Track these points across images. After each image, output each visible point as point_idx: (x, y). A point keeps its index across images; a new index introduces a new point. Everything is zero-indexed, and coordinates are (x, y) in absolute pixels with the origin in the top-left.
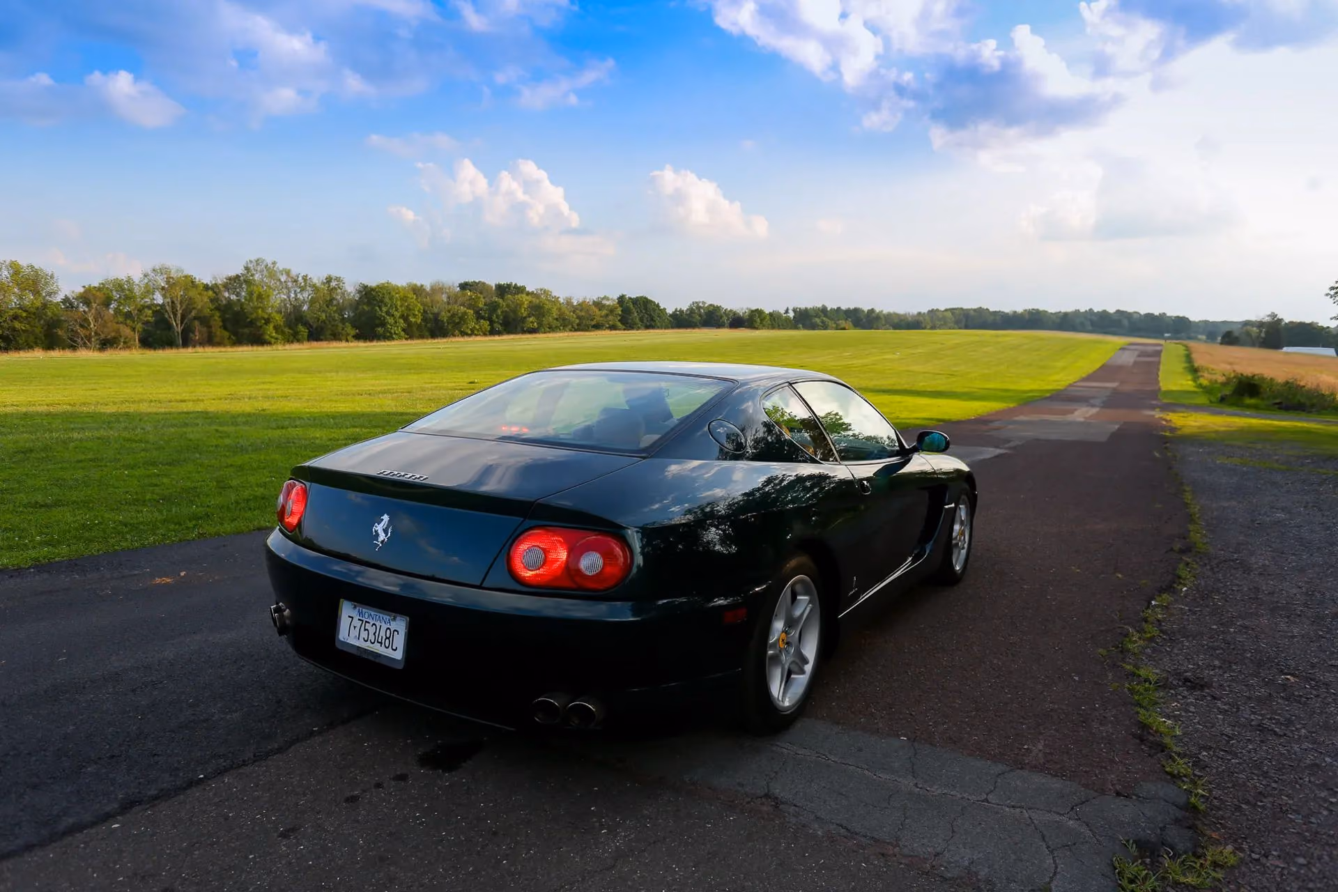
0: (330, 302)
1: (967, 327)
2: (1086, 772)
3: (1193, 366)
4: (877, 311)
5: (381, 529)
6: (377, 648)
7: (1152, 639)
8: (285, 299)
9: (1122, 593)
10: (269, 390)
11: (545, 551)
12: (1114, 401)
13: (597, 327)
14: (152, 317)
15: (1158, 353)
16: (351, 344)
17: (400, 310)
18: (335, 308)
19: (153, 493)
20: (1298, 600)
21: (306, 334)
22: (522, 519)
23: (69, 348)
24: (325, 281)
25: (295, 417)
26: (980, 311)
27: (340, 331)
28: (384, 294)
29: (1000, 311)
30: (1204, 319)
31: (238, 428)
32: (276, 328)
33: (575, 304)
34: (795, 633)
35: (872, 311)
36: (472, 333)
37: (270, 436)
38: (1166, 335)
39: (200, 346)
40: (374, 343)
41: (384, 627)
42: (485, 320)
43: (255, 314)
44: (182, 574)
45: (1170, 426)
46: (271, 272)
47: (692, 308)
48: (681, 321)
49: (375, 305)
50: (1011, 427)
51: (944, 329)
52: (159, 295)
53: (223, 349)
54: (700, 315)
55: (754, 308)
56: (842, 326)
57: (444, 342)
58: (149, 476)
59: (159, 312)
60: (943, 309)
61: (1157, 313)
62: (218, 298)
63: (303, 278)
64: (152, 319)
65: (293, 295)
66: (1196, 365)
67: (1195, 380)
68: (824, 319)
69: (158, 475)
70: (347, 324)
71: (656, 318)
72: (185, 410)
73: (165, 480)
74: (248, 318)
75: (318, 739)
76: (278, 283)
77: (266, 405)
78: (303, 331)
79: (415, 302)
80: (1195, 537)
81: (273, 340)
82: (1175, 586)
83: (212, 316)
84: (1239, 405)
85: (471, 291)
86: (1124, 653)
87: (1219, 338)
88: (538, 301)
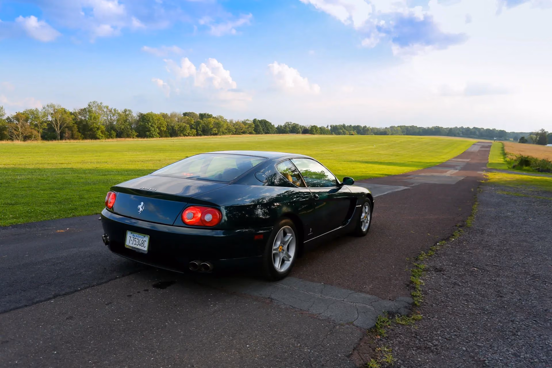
0: (125, 121)
1: (407, 134)
2: (382, 294)
3: (504, 152)
4: (368, 127)
5: (141, 207)
6: (139, 247)
7: (431, 256)
8: (106, 119)
9: (426, 240)
10: (99, 159)
11: (194, 214)
12: (467, 167)
13: (244, 133)
14: (47, 126)
15: (490, 147)
16: (135, 139)
17: (157, 124)
18: (128, 123)
19: (53, 200)
20: (497, 244)
21: (115, 135)
22: (187, 203)
23: (10, 140)
24: (124, 111)
25: (110, 171)
26: (412, 127)
27: (130, 133)
28: (149, 117)
29: (422, 127)
30: (513, 131)
31: (86, 175)
32: (101, 132)
33: (234, 122)
34: (286, 247)
35: (365, 127)
36: (189, 135)
37: (100, 178)
38: (495, 138)
39: (68, 139)
40: (145, 139)
41: (141, 240)
42: (194, 129)
43: (92, 126)
44: (68, 229)
45: (486, 178)
46: (100, 107)
47: (286, 125)
48: (281, 130)
49: (146, 122)
50: (417, 178)
51: (397, 135)
52: (50, 117)
53: (78, 141)
54: (289, 128)
55: (313, 125)
56: (352, 133)
57: (176, 139)
58: (51, 194)
59: (50, 124)
60: (397, 126)
61: (491, 129)
62: (76, 118)
63: (114, 110)
64: (47, 128)
65: (109, 117)
66: (506, 152)
67: (504, 158)
68: (344, 130)
69: (55, 193)
70: (133, 130)
71: (270, 129)
72: (64, 167)
73: (58, 195)
74: (89, 127)
75: (118, 280)
76: (103, 112)
77: (98, 166)
78: (114, 133)
79: (164, 121)
80: (469, 222)
81: (101, 137)
82: (450, 238)
83: (73, 126)
84: (521, 169)
85: (188, 116)
86: (417, 259)
87: (519, 140)
88: (217, 121)
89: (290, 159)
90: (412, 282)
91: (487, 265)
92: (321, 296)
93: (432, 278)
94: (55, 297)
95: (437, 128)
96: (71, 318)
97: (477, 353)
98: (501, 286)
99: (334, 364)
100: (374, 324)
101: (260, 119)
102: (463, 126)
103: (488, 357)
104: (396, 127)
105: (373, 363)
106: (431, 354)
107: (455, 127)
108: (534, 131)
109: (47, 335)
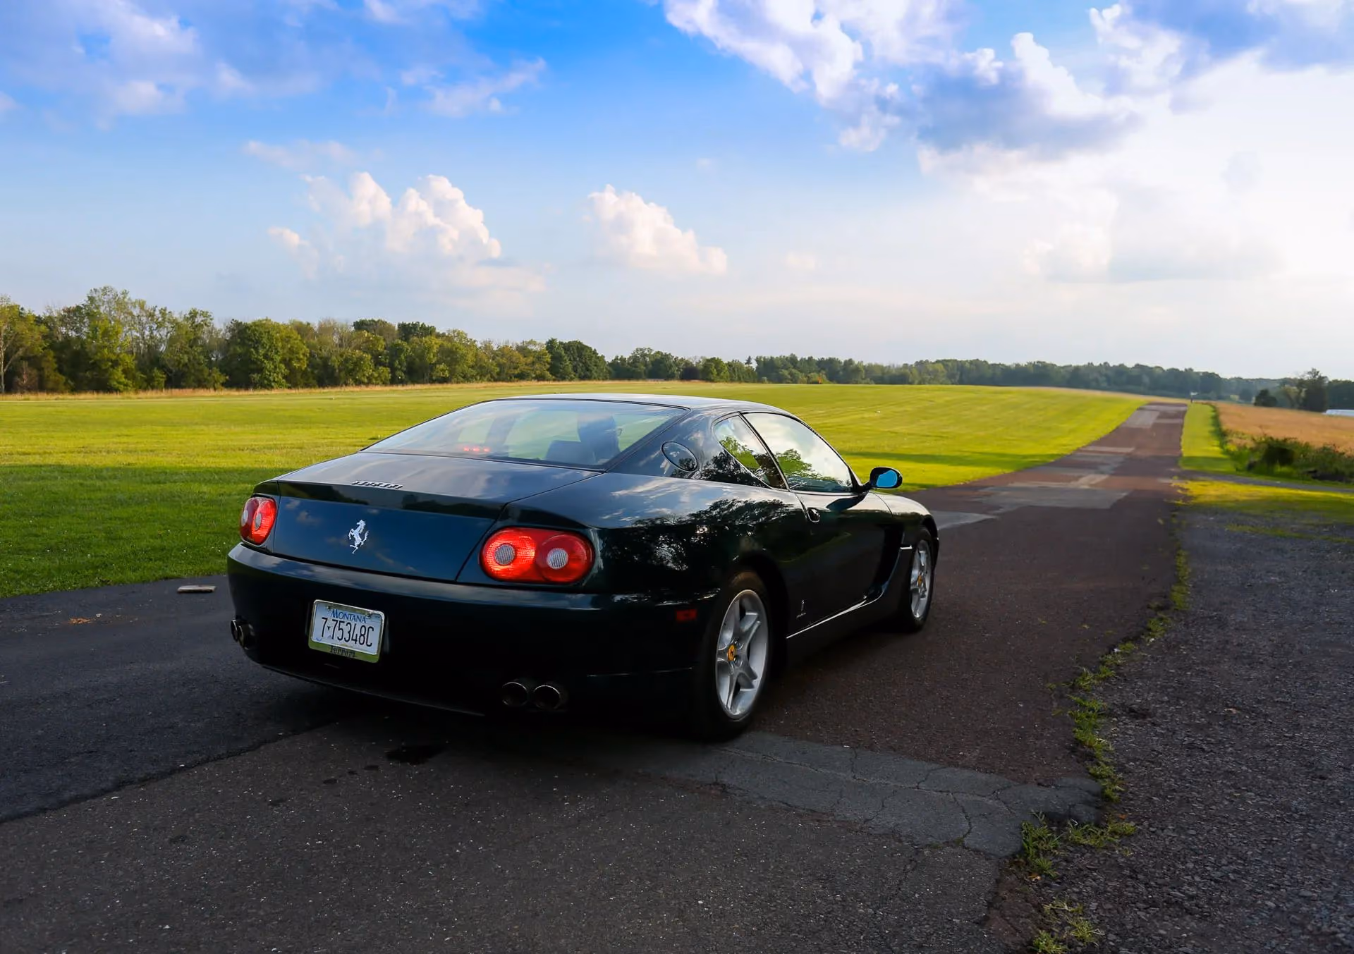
0: (193, 342)
1: (961, 382)
2: (1014, 770)
3: (1220, 430)
4: (856, 362)
5: (358, 535)
6: (352, 646)
7: (1106, 679)
8: (138, 338)
9: (1085, 640)
10: (127, 443)
11: (516, 549)
12: (1128, 467)
15: (1182, 415)
16: (221, 393)
17: (281, 352)
18: (200, 349)
19: (35, 543)
20: (1266, 650)
21: (163, 380)
22: (493, 520)
24: (189, 316)
26: (976, 363)
27: (206, 377)
28: (261, 333)
29: (1000, 364)
30: (1236, 376)
31: (106, 482)
32: (124, 372)
33: (495, 349)
34: (744, 647)
35: (850, 362)
36: (369, 382)
37: (148, 490)
38: (1192, 394)
39: (30, 393)
40: (251, 392)
41: (360, 624)
42: (385, 367)
43: (99, 354)
44: (98, 615)
45: (1186, 495)
46: (121, 304)
47: (636, 356)
48: (623, 371)
49: (250, 346)
50: (1005, 493)
51: (934, 384)
54: (646, 365)
55: (709, 357)
56: (814, 379)
57: (336, 392)
58: (24, 527)
60: (933, 361)
61: (1182, 369)
62: (53, 335)
63: (161, 313)
65: (147, 333)
66: (1224, 428)
67: (1221, 446)
68: (794, 371)
69: (35, 526)
70: (215, 368)
71: (593, 367)
72: (34, 463)
73: (45, 531)
74: (90, 359)
75: (284, 742)
76: (129, 318)
77: (131, 459)
78: (160, 376)
79: (300, 344)
80: (1177, 597)
81: (122, 386)
82: (1143, 637)
83: (44, 356)
84: (1270, 473)
85: (368, 332)
86: (1074, 688)
87: (1254, 399)
88: (449, 345)
89: (742, 414)
90: (1079, 743)
91: (1259, 702)
92: (854, 777)
93: (1127, 734)
94: (119, 786)
95: (1040, 365)
96: (183, 841)
97: (1307, 916)
98: (1313, 754)
99: (950, 942)
100: (1018, 846)
101: (566, 341)
102: (1109, 362)
103: (1341, 924)
104: (931, 363)
105: (1044, 940)
106: (1188, 917)
107: (1086, 363)
108: (1293, 377)
109: (128, 882)
